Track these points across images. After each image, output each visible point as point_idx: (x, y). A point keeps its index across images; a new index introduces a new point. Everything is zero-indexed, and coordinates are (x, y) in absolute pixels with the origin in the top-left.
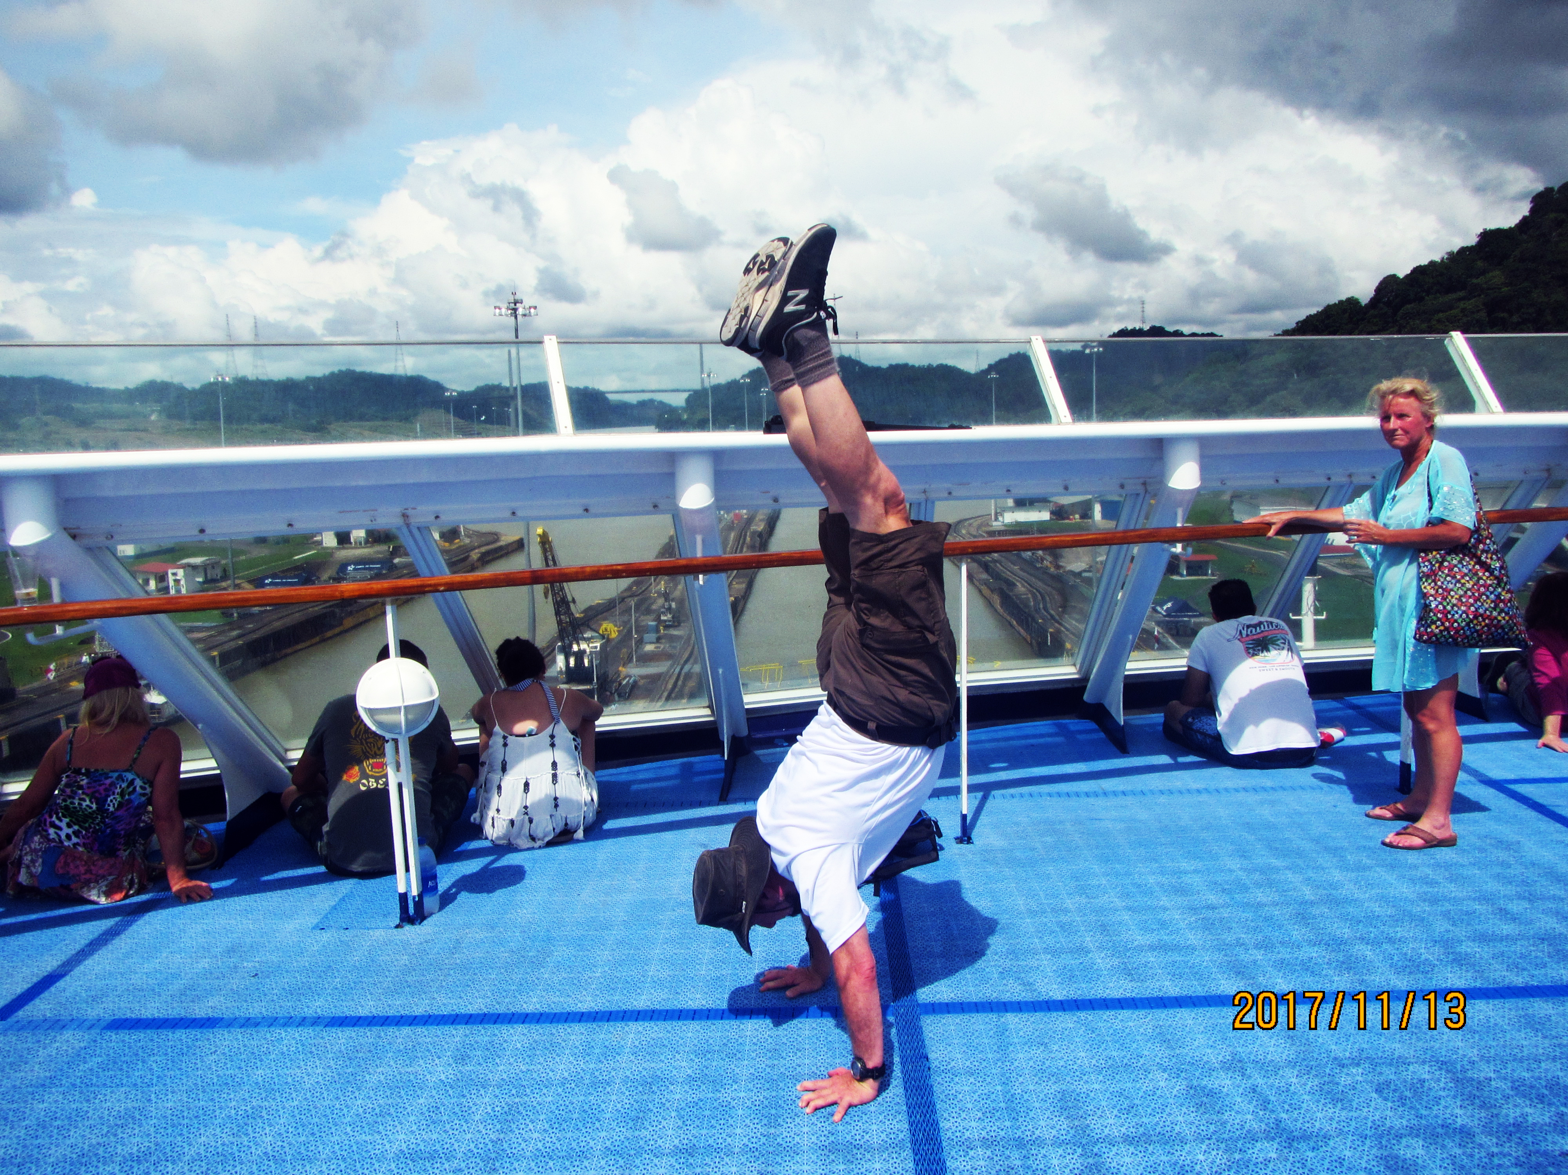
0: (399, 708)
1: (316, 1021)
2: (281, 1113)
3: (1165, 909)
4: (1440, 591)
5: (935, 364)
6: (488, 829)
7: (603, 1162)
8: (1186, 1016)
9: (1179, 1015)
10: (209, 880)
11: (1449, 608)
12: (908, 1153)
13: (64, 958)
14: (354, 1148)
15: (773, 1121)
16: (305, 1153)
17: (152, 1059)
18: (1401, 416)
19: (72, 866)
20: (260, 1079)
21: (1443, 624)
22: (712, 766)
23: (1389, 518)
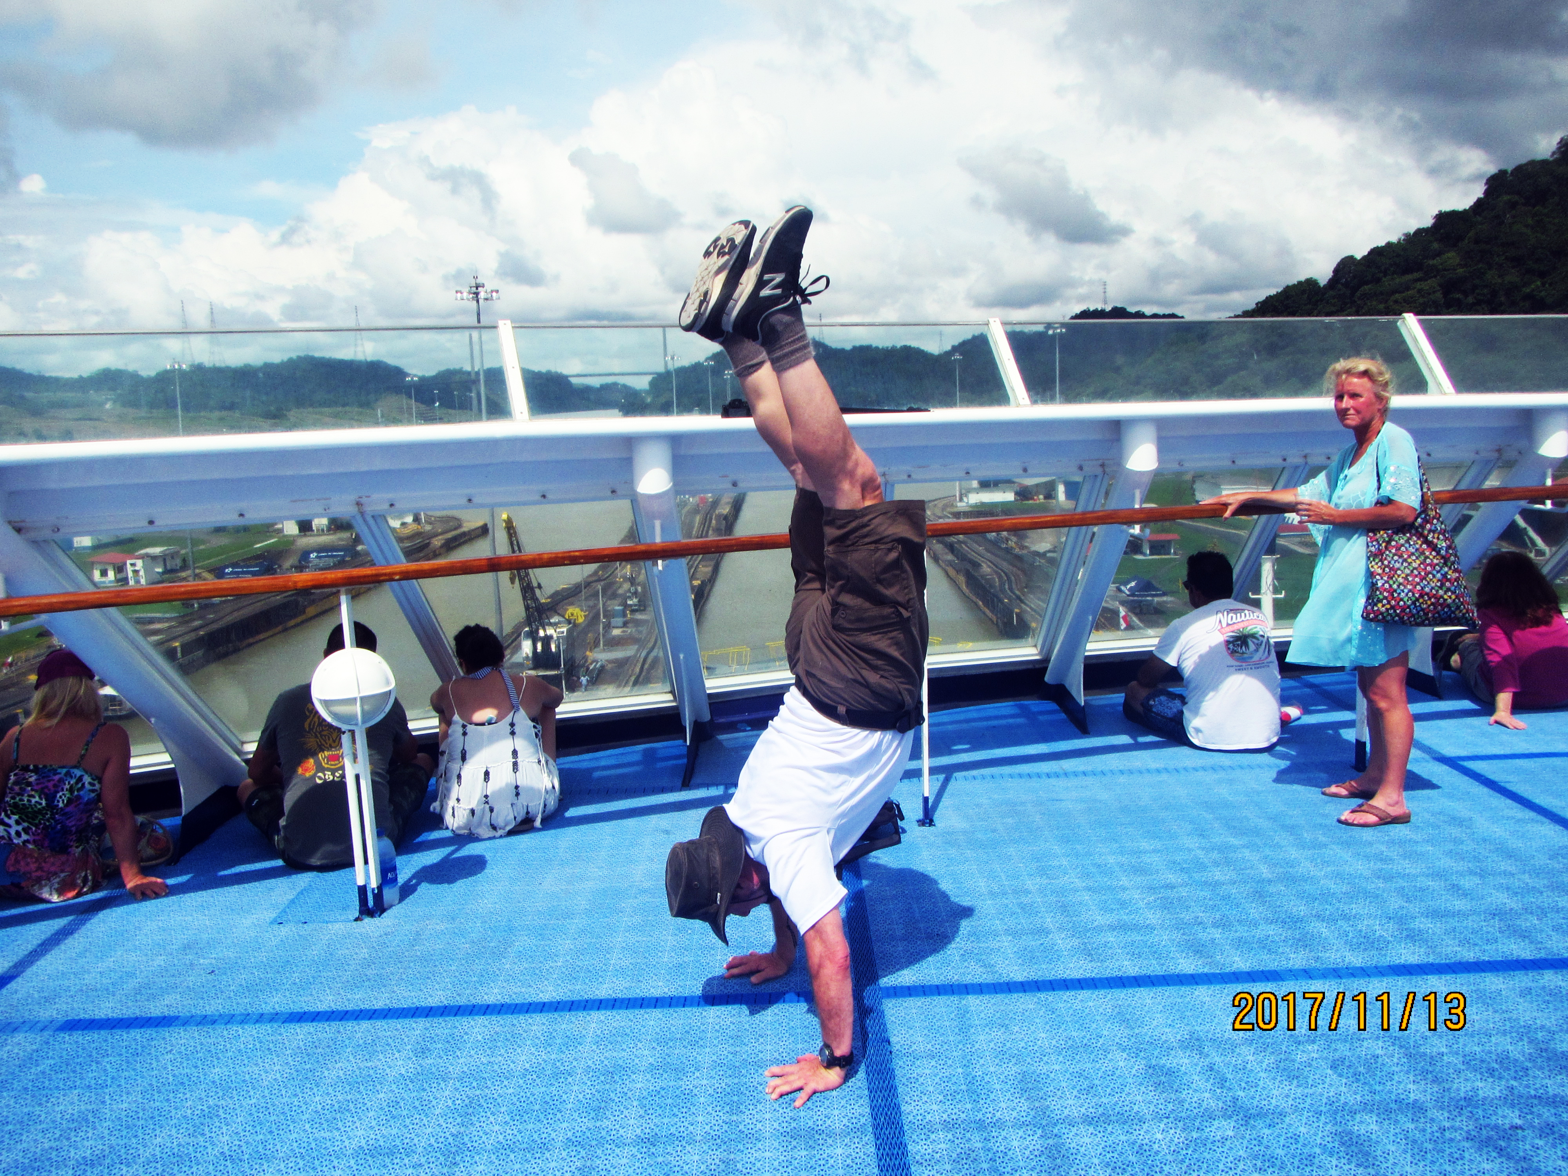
0: (355, 699)
1: (274, 1017)
2: (238, 1112)
3: (1124, 889)
4: (1387, 570)
5: (899, 345)
6: (448, 819)
7: (564, 1154)
8: (1145, 996)
9: (1138, 995)
10: (165, 876)
11: (1395, 586)
12: (869, 1137)
13: (15, 959)
14: (313, 1145)
15: (735, 1108)
16: (263, 1152)
17: (107, 1060)
18: (1354, 396)
19: (22, 863)
20: (217, 1077)
21: (1389, 603)
22: (675, 752)
23: (1339, 498)
